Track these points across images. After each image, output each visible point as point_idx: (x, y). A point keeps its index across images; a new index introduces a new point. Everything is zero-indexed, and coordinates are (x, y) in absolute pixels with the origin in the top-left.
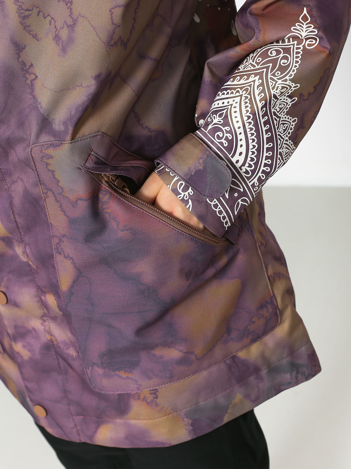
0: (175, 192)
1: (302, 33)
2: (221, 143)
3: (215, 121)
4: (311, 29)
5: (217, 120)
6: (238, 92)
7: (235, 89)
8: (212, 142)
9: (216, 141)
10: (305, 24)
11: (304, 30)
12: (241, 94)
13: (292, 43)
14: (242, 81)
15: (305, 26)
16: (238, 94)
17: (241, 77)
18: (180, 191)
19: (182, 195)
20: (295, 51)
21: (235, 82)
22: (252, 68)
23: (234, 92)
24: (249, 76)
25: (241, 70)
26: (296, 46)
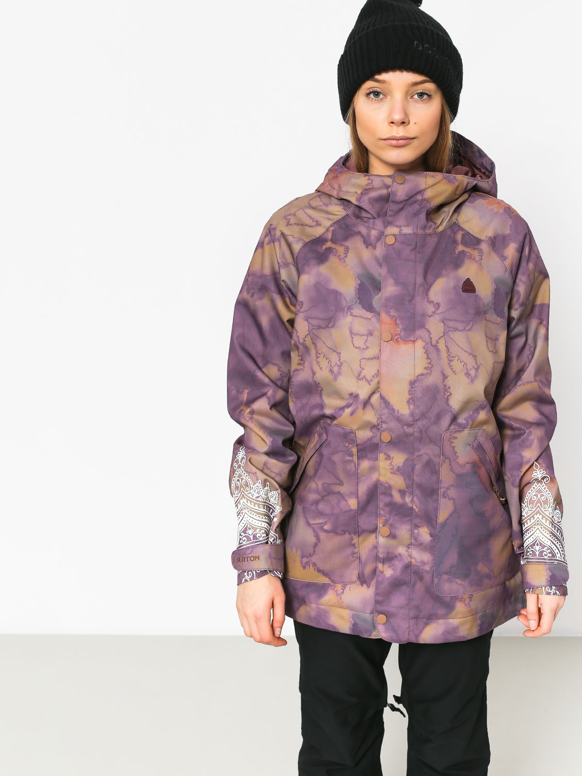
0: (549, 594)
1: (538, 476)
2: (549, 557)
3: (537, 549)
4: (542, 472)
5: (537, 548)
6: (535, 528)
7: (532, 527)
8: (544, 559)
9: (546, 557)
10: (538, 470)
11: (539, 474)
12: (537, 528)
13: (538, 486)
14: (532, 521)
15: (538, 472)
16: (536, 529)
17: (530, 519)
18: (550, 591)
19: (552, 592)
20: (543, 488)
21: (529, 524)
22: (532, 512)
23: (533, 529)
24: (533, 517)
25: (526, 516)
26: (541, 486)
